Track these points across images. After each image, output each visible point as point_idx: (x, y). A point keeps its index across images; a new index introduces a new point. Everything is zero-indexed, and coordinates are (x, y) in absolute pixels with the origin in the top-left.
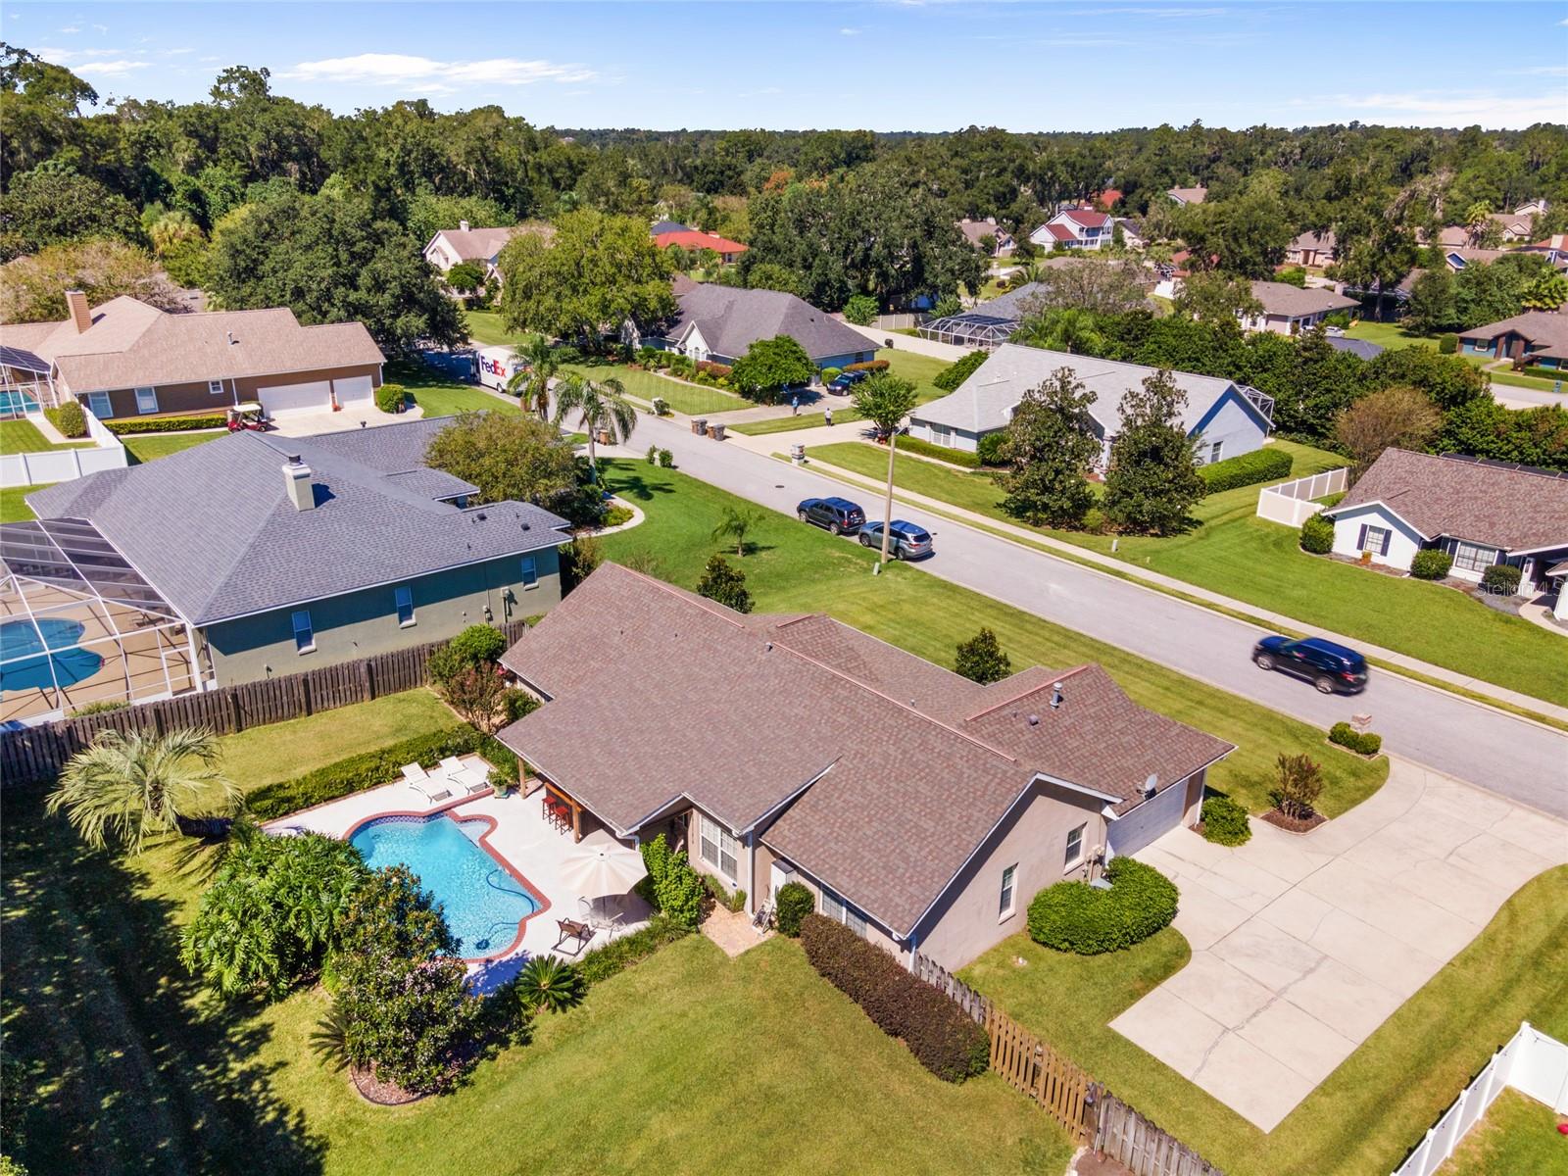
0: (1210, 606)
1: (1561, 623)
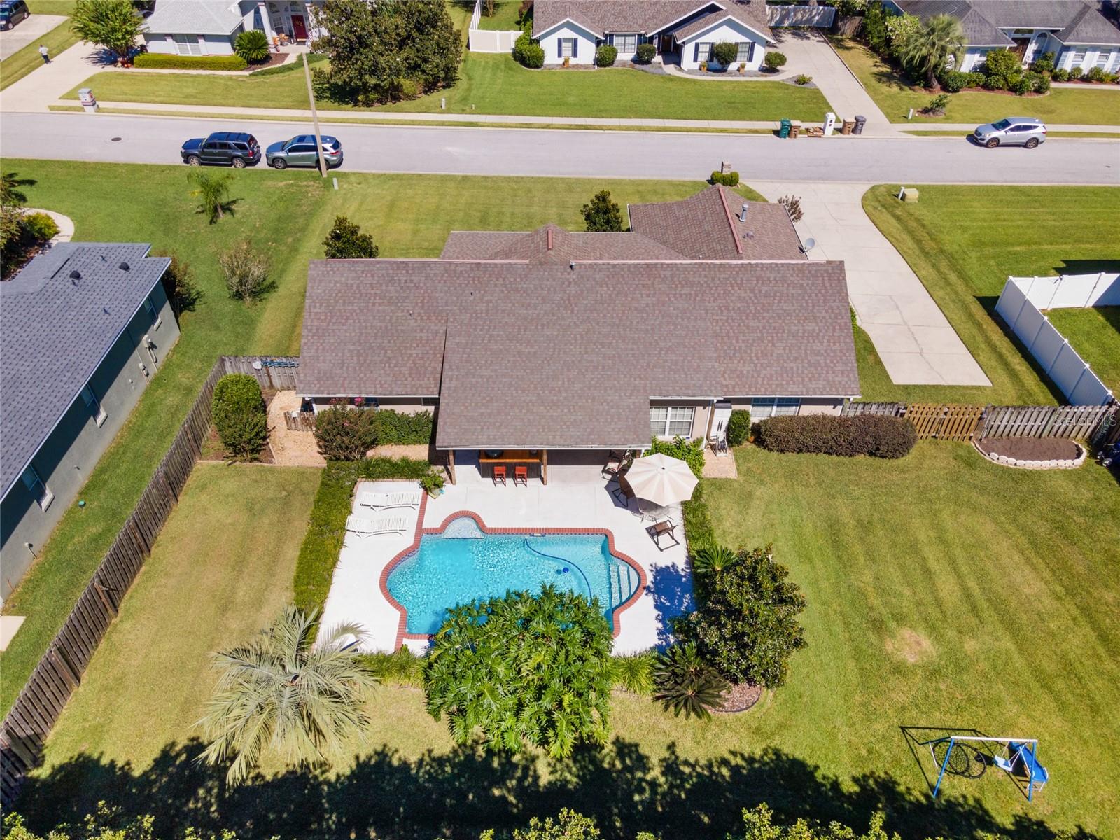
1: (690, 72)
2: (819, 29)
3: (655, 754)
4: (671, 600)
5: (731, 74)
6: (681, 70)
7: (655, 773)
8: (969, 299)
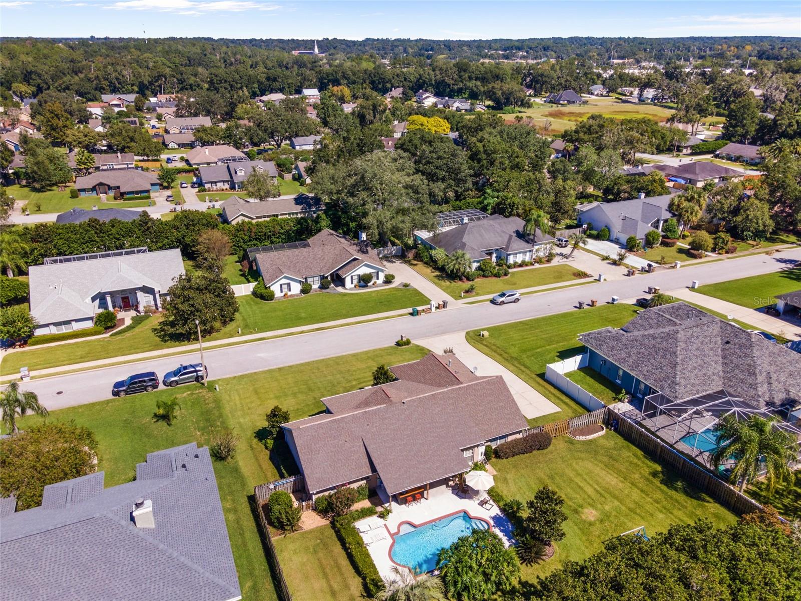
0: (302, 332)
1: (351, 289)
2: (396, 256)
4: (504, 527)
5: (371, 287)
6: (346, 289)
8: (534, 376)
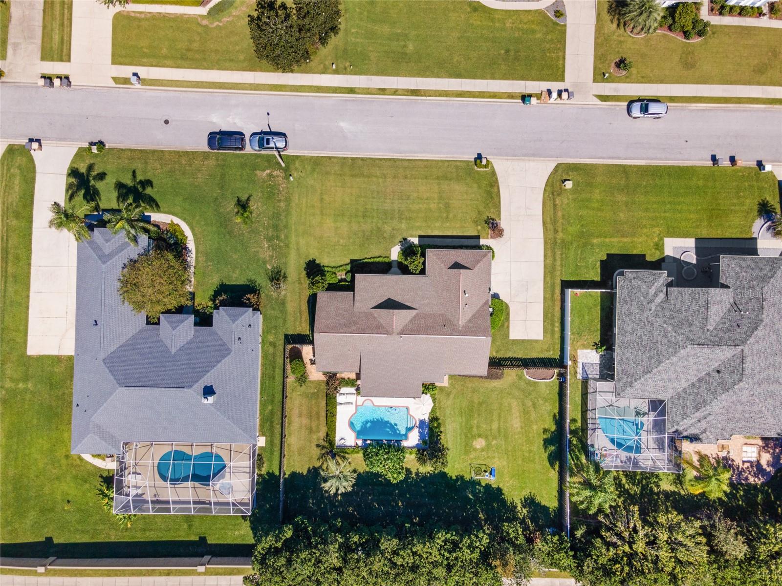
3: (414, 471)
4: (422, 430)
7: (413, 475)
8: (558, 282)
